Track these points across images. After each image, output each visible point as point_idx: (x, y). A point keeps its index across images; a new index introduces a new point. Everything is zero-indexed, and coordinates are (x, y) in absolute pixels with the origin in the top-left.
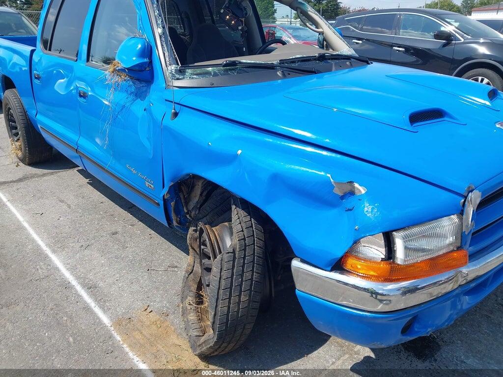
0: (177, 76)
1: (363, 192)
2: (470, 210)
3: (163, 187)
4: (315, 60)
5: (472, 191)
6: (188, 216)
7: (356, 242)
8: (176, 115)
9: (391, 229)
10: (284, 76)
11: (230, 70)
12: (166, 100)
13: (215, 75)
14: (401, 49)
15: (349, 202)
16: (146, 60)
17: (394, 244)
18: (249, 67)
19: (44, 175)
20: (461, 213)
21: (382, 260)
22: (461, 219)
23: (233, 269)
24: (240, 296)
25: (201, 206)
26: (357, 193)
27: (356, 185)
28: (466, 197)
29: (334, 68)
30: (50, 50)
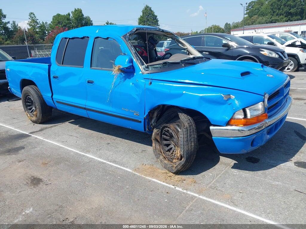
0: (147, 69)
1: (234, 97)
2: (266, 100)
3: (145, 114)
4: (192, 59)
5: (266, 94)
6: (152, 126)
7: (234, 114)
8: (151, 83)
9: (245, 107)
10: (185, 66)
11: (165, 65)
12: (144, 79)
13: (160, 68)
14: (207, 53)
15: (229, 102)
16: (131, 64)
17: (246, 112)
18: (171, 64)
19: (51, 127)
20: (264, 102)
21: (243, 118)
22: (264, 103)
23: (188, 134)
24: (191, 143)
25: (157, 121)
26: (232, 98)
27: (231, 96)
28: (264, 96)
29: (200, 62)
30: (62, 64)
